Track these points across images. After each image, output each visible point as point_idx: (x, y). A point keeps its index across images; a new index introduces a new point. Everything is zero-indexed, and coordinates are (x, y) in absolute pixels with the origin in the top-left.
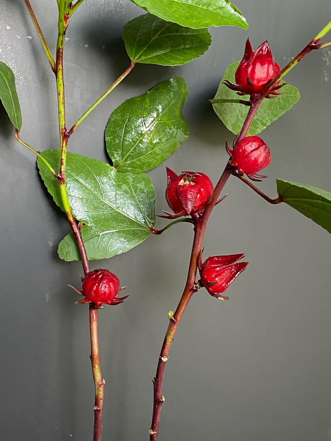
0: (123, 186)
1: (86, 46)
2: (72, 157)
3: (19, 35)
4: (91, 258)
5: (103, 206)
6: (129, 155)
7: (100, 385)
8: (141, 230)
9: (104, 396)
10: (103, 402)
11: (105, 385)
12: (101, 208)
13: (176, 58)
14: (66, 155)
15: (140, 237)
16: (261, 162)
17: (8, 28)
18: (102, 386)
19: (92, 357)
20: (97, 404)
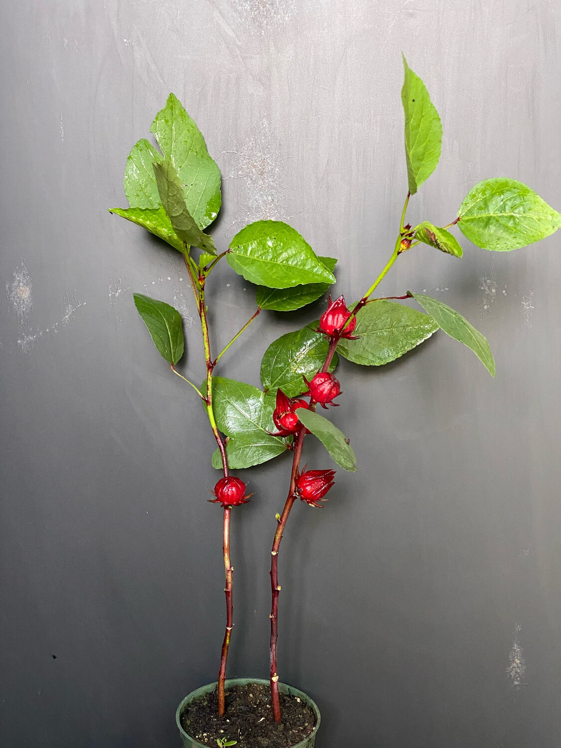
0: (268, 408)
1: (245, 289)
2: (229, 383)
3: (189, 284)
4: (233, 467)
5: (249, 424)
6: (277, 382)
7: (229, 571)
8: (278, 446)
9: (232, 580)
10: (232, 586)
11: (232, 571)
12: (246, 426)
13: (293, 303)
14: (211, 382)
15: (275, 452)
16: (325, 394)
17: (181, 280)
18: (230, 572)
19: (223, 548)
20: (227, 587)
